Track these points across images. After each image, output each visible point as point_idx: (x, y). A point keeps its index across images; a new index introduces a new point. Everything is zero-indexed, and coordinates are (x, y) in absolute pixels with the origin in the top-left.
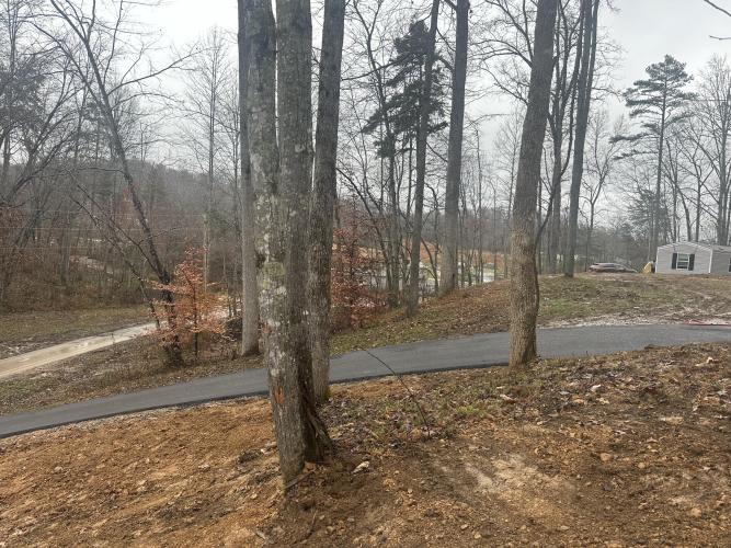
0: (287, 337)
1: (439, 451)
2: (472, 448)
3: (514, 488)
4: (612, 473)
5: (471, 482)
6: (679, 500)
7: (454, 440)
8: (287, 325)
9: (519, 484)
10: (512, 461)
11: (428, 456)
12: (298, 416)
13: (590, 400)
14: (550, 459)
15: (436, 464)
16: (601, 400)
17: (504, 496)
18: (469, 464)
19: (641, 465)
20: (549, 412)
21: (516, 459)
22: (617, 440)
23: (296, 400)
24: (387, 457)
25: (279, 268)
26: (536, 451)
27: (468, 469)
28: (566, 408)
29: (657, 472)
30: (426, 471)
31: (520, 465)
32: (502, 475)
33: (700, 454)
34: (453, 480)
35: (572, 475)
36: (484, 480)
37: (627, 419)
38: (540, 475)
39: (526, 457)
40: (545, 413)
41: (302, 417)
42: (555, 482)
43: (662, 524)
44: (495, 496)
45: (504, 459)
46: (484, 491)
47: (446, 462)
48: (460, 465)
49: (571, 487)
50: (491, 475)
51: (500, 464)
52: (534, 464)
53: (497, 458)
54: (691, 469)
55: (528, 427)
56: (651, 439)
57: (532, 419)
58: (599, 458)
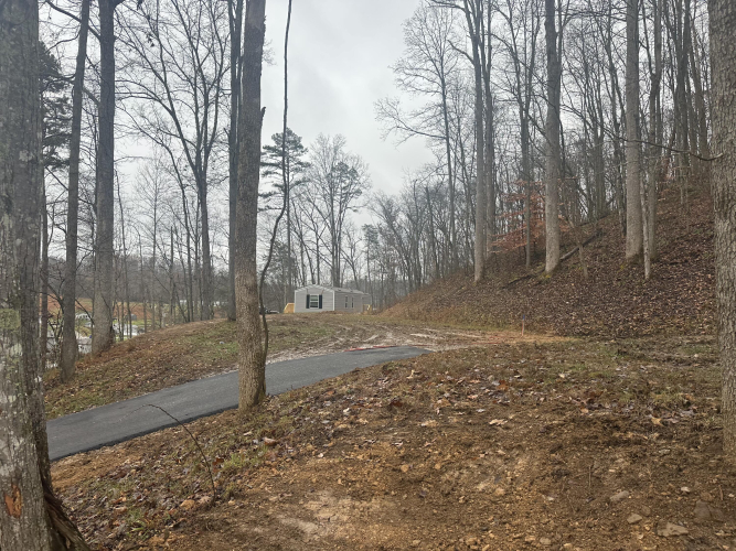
0: (26, 416)
1: (236, 514)
2: (273, 499)
3: (343, 524)
4: (419, 481)
5: (296, 534)
6: (481, 486)
7: (244, 497)
8: (25, 399)
9: (345, 518)
10: (322, 498)
11: (228, 524)
12: (43, 525)
13: (351, 423)
14: (358, 485)
15: (244, 528)
16: (361, 420)
17: (338, 535)
18: (281, 516)
19: (438, 466)
20: (321, 444)
21: (325, 496)
22: (402, 451)
23: (40, 504)
24: (174, 542)
25: (13, 317)
26: (340, 482)
27: (283, 521)
28: (334, 435)
29: (451, 468)
30: (235, 540)
31: (332, 500)
32: (322, 515)
33: (470, 446)
34: (274, 538)
35: (386, 494)
36: (309, 527)
37: (393, 432)
38: (357, 503)
39: (332, 490)
40: (319, 445)
41: (48, 526)
42: (375, 504)
43: (486, 509)
44: (330, 538)
45: (313, 499)
46: (316, 537)
47: (255, 523)
48: (272, 521)
49: (392, 504)
50: (310, 518)
51: (313, 506)
52: (344, 495)
53: (306, 501)
54: (473, 459)
55: (311, 463)
56: (427, 444)
57: (309, 454)
58: (400, 471)
